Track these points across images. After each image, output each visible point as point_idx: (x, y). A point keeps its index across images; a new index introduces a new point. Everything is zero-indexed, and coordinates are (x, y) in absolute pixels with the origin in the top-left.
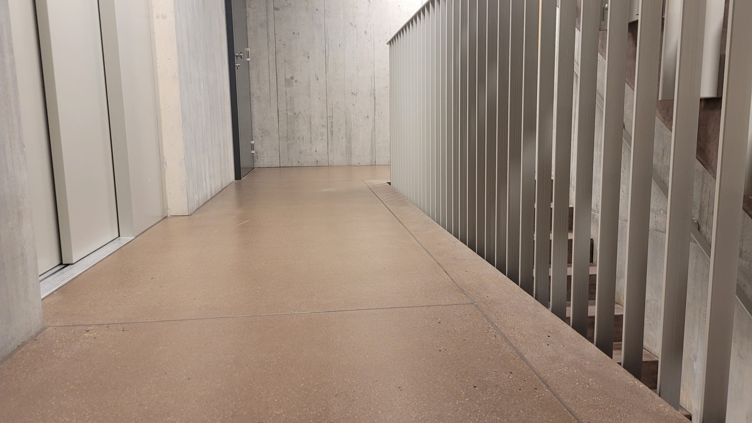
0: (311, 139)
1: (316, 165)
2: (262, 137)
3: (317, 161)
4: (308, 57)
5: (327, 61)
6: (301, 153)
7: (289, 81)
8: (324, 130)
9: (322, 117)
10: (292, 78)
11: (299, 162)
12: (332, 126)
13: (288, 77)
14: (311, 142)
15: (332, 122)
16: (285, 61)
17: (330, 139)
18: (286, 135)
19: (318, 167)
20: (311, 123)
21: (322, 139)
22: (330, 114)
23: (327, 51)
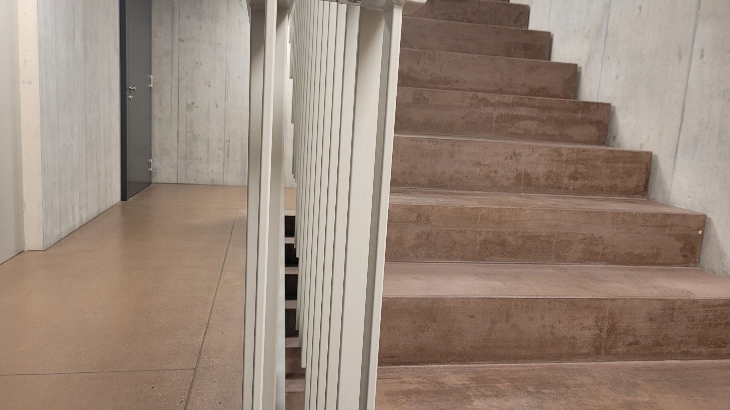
0: (208, 159)
1: (211, 184)
2: (161, 155)
3: (213, 180)
4: (209, 86)
5: (227, 90)
6: (198, 172)
7: (190, 107)
8: (221, 153)
9: (220, 141)
10: (193, 103)
11: (195, 180)
12: (229, 150)
13: (189, 102)
14: (208, 162)
15: (229, 146)
16: (187, 88)
17: (226, 162)
18: (184, 155)
19: (213, 186)
20: (208, 145)
21: (219, 161)
22: (227, 139)
23: (227, 82)
